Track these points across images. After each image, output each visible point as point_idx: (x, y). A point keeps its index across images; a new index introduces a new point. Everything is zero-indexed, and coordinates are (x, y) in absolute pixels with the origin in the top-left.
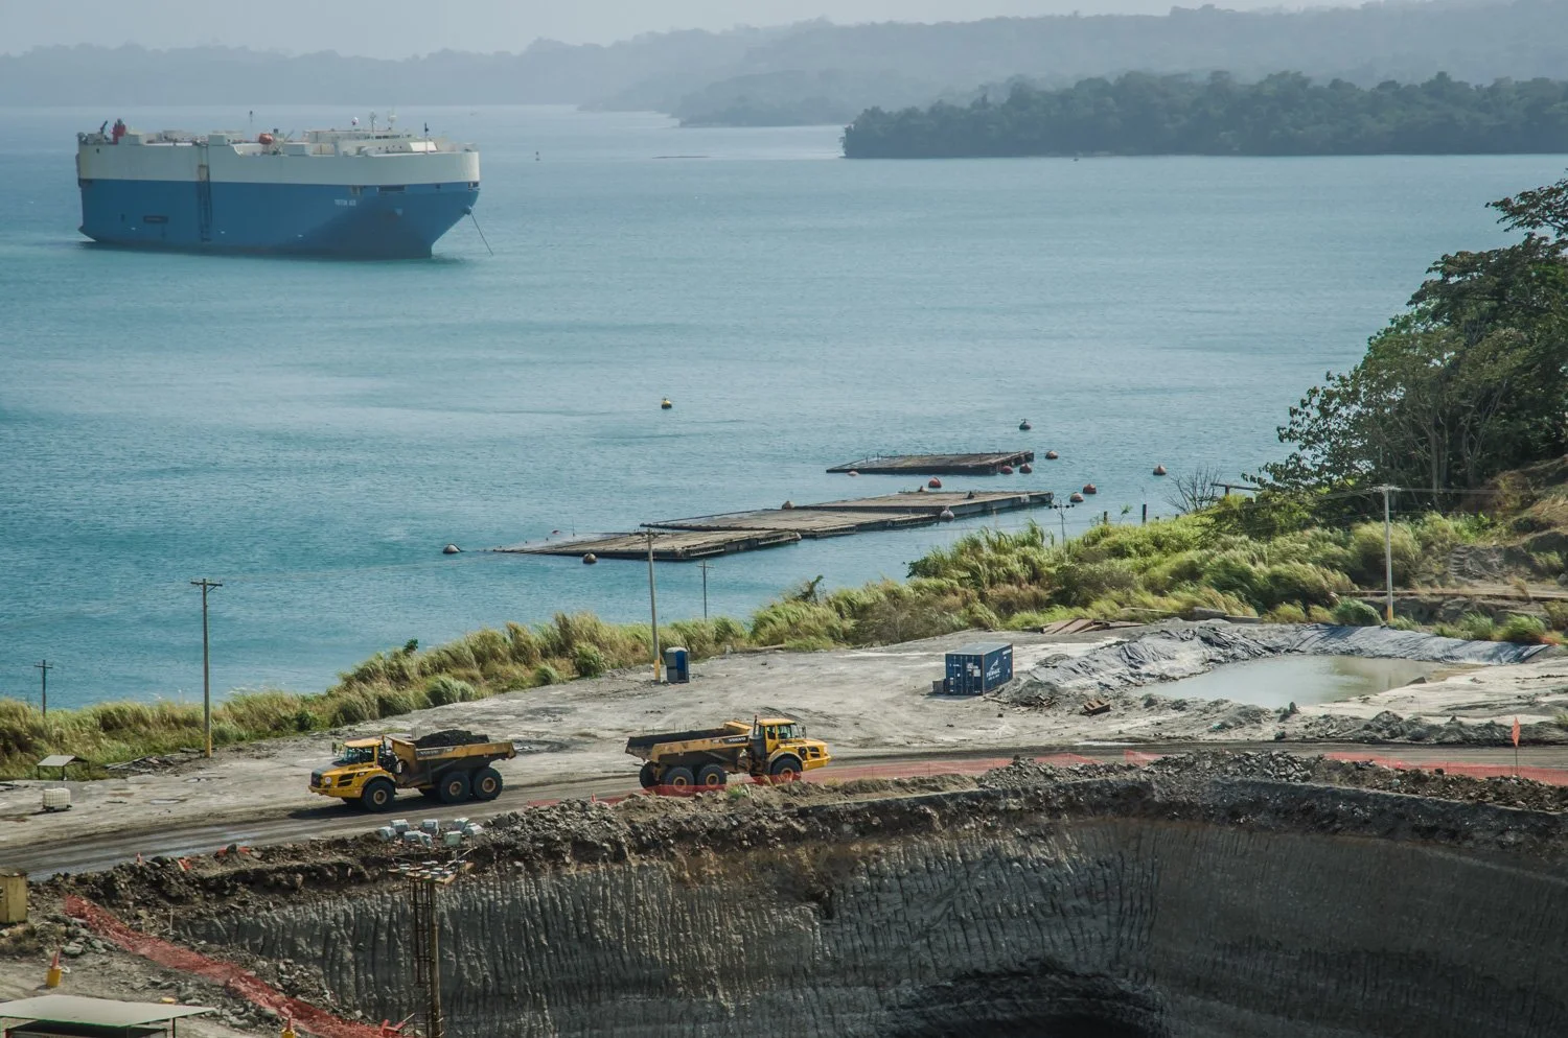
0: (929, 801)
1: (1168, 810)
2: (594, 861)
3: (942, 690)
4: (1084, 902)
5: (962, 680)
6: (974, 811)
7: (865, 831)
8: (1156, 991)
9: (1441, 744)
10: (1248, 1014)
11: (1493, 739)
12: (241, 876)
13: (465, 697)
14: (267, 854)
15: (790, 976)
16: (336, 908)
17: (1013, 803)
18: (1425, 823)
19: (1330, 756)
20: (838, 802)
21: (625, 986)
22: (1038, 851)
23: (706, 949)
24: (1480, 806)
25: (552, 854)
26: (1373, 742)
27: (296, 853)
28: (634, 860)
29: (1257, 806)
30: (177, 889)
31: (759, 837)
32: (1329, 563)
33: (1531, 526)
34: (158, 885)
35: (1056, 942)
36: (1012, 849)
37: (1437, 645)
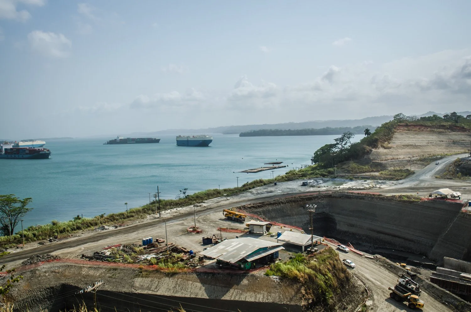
0: (312, 197)
1: (334, 197)
2: (283, 204)
3: (302, 185)
4: (326, 206)
5: (304, 185)
6: (316, 198)
7: (307, 200)
8: (334, 214)
9: (355, 190)
10: (343, 216)
11: (353, 189)
12: (252, 206)
13: (256, 187)
14: (253, 204)
15: (301, 214)
16: (260, 210)
17: (319, 197)
18: (361, 198)
19: (349, 191)
20: (304, 197)
21: (286, 216)
22: (322, 201)
23: (294, 212)
24: (365, 196)
25: (280, 204)
26: (349, 190)
27: (256, 204)
28: (287, 204)
29: (343, 197)
30: (246, 208)
31: (298, 201)
32: (325, 172)
33: (343, 168)
34: (245, 208)
35: (324, 210)
36: (320, 201)
37: (343, 180)
